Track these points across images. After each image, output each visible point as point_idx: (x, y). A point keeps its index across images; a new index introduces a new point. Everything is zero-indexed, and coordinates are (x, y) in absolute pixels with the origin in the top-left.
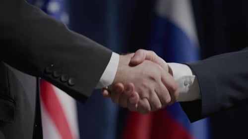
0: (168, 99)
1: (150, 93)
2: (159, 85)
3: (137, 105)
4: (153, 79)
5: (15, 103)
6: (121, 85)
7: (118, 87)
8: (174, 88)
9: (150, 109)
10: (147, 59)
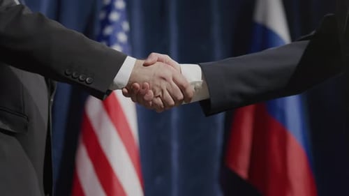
0: (181, 96)
1: (162, 91)
2: (171, 84)
3: (151, 103)
4: (164, 79)
5: (28, 119)
6: (137, 84)
7: (134, 87)
8: (184, 85)
9: (163, 107)
10: (159, 60)
